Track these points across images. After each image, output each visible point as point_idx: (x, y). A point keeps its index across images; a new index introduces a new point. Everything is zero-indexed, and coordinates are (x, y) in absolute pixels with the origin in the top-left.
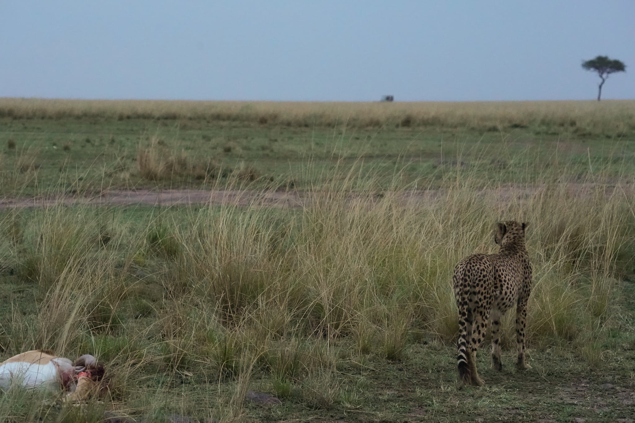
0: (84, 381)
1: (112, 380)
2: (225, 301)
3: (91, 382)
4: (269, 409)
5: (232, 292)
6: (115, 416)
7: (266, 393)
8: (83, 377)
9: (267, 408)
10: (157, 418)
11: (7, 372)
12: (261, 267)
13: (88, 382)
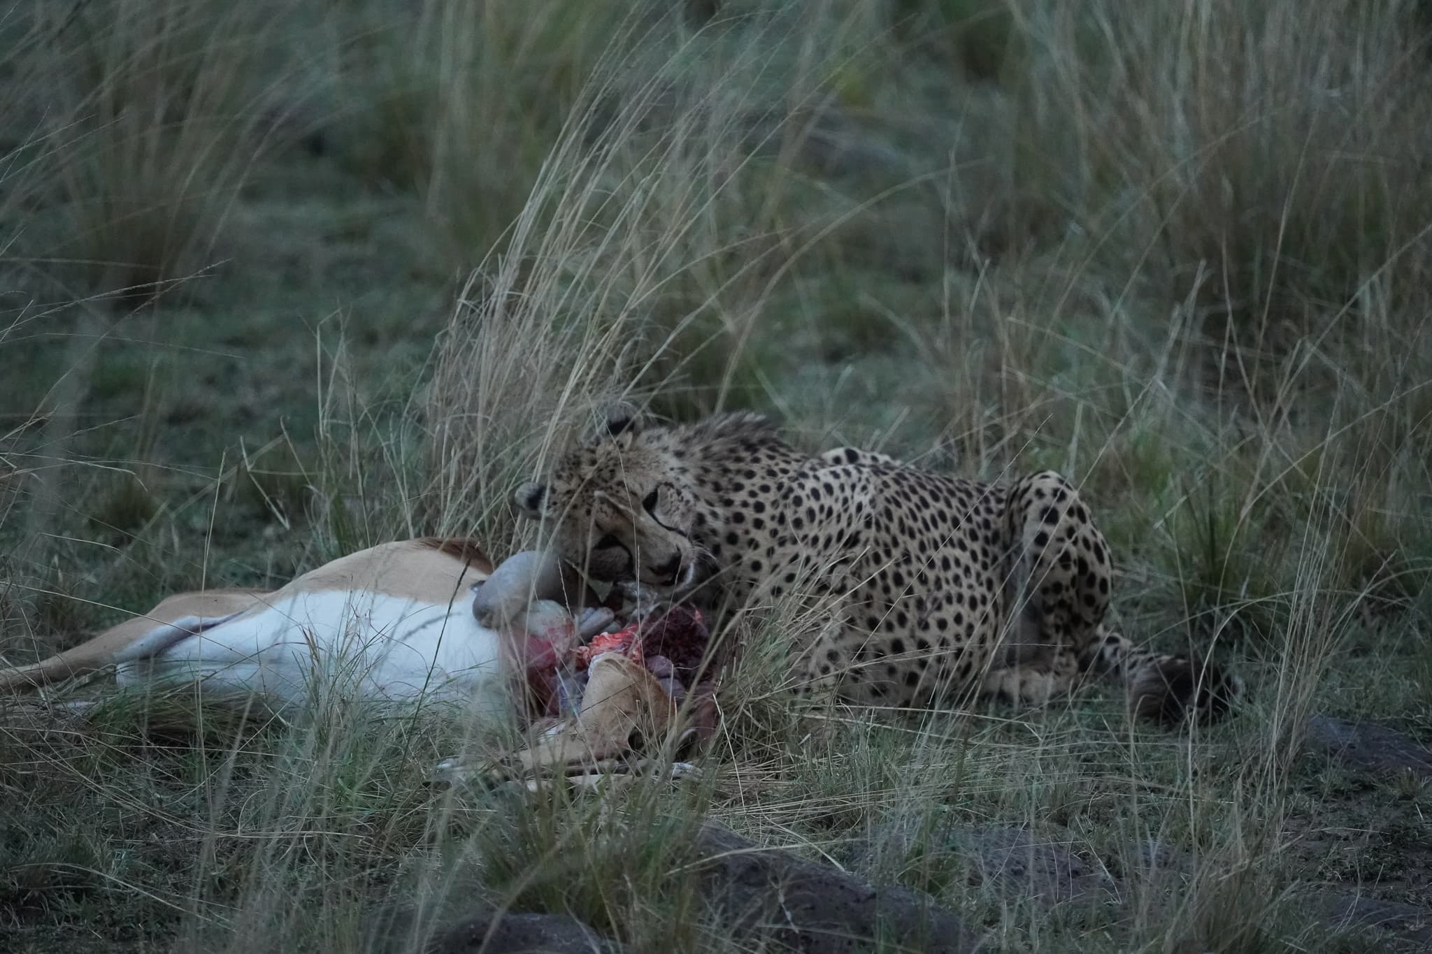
0: (614, 675)
1: (729, 673)
2: (1209, 295)
3: (641, 675)
4: (1407, 797)
5: (1242, 253)
6: (741, 843)
7: (1394, 725)
8: (608, 655)
9: (1396, 792)
10: (919, 853)
11: (295, 635)
12: (1369, 136)
13: (632, 678)
